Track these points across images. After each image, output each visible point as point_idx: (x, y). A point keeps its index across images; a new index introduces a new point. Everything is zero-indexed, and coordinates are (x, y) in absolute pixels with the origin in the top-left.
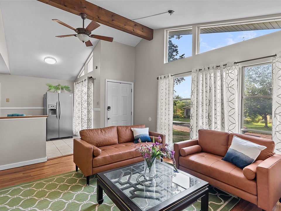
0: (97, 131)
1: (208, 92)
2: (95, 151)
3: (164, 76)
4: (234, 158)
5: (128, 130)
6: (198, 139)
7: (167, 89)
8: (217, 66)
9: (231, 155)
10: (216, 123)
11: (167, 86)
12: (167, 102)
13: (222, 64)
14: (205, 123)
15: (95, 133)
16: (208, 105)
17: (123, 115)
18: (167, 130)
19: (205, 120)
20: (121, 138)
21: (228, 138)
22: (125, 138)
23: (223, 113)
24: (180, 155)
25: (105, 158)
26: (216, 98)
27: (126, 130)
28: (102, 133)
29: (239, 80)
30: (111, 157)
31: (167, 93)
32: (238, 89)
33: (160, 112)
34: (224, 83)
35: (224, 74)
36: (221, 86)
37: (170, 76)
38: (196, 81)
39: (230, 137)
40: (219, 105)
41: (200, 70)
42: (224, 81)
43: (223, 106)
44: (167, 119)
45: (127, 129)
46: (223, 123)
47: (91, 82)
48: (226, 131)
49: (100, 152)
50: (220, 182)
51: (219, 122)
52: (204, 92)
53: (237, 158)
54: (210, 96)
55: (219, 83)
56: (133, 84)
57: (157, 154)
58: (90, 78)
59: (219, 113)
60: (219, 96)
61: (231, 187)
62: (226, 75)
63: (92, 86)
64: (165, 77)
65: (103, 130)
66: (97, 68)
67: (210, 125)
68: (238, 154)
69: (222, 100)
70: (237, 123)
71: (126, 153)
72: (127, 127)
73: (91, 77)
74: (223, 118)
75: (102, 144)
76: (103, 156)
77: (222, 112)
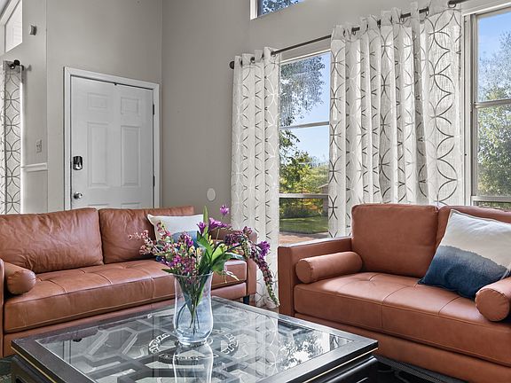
0: (27, 221)
1: (379, 93)
2: (12, 275)
3: (250, 56)
4: (451, 271)
5: (136, 221)
6: (351, 236)
7: (261, 95)
8: (402, 16)
9: (444, 263)
10: (401, 184)
11: (261, 85)
12: (260, 134)
13: (414, 8)
14: (371, 189)
15: (20, 228)
16: (378, 131)
17: (126, 184)
18: (263, 219)
19: (371, 176)
20: (113, 245)
21: (436, 221)
22: (127, 246)
23: (420, 153)
24: (297, 281)
25: (48, 301)
26: (400, 110)
27: (128, 222)
28: (44, 228)
29: (462, 52)
30: (73, 297)
31: (261, 106)
32: (462, 78)
33: (241, 169)
34: (423, 64)
35: (423, 38)
36: (416, 72)
37: (268, 53)
38: (344, 63)
39: (442, 218)
40: (409, 130)
41: (354, 30)
42: (423, 57)
43: (422, 131)
44: (262, 188)
45: (133, 217)
46: (421, 181)
47: (16, 77)
48: (431, 202)
49: (30, 280)
50: (414, 345)
51: (411, 183)
52: (366, 94)
53: (460, 269)
54: (385, 104)
55: (408, 66)
56: (157, 87)
57: (213, 259)
58: (12, 65)
59: (410, 157)
60: (409, 105)
61: (443, 354)
62: (427, 40)
63: (18, 94)
64: (253, 59)
65: (48, 220)
66: (34, 31)
67: (385, 192)
68: (462, 259)
69: (418, 112)
70: (461, 180)
71: (124, 285)
72: (133, 213)
73: (17, 63)
74: (421, 168)
75: (45, 263)
76: (44, 296)
77: (418, 150)
